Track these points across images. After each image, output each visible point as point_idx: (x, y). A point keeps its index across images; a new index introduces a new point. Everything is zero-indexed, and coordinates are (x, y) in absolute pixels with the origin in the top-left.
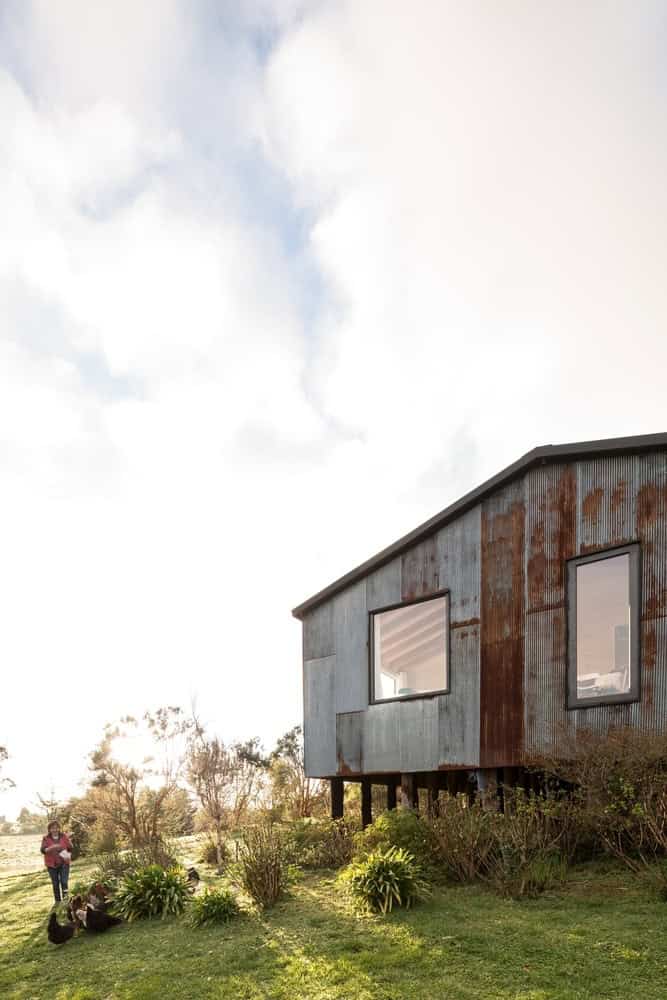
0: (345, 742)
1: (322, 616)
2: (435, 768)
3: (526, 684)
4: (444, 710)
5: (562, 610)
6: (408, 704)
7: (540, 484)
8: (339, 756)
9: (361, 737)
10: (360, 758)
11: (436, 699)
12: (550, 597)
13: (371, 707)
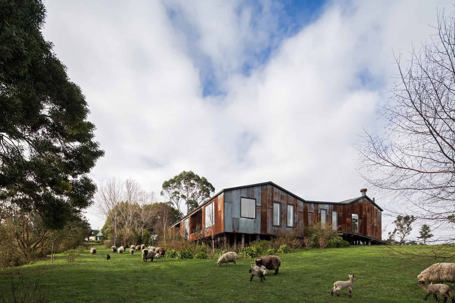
0: (234, 224)
1: (228, 194)
2: (253, 233)
3: (267, 220)
4: (255, 222)
5: (272, 209)
6: (248, 219)
7: (269, 187)
8: (233, 228)
9: (238, 224)
10: (238, 229)
11: (253, 220)
12: (271, 207)
13: (241, 218)
